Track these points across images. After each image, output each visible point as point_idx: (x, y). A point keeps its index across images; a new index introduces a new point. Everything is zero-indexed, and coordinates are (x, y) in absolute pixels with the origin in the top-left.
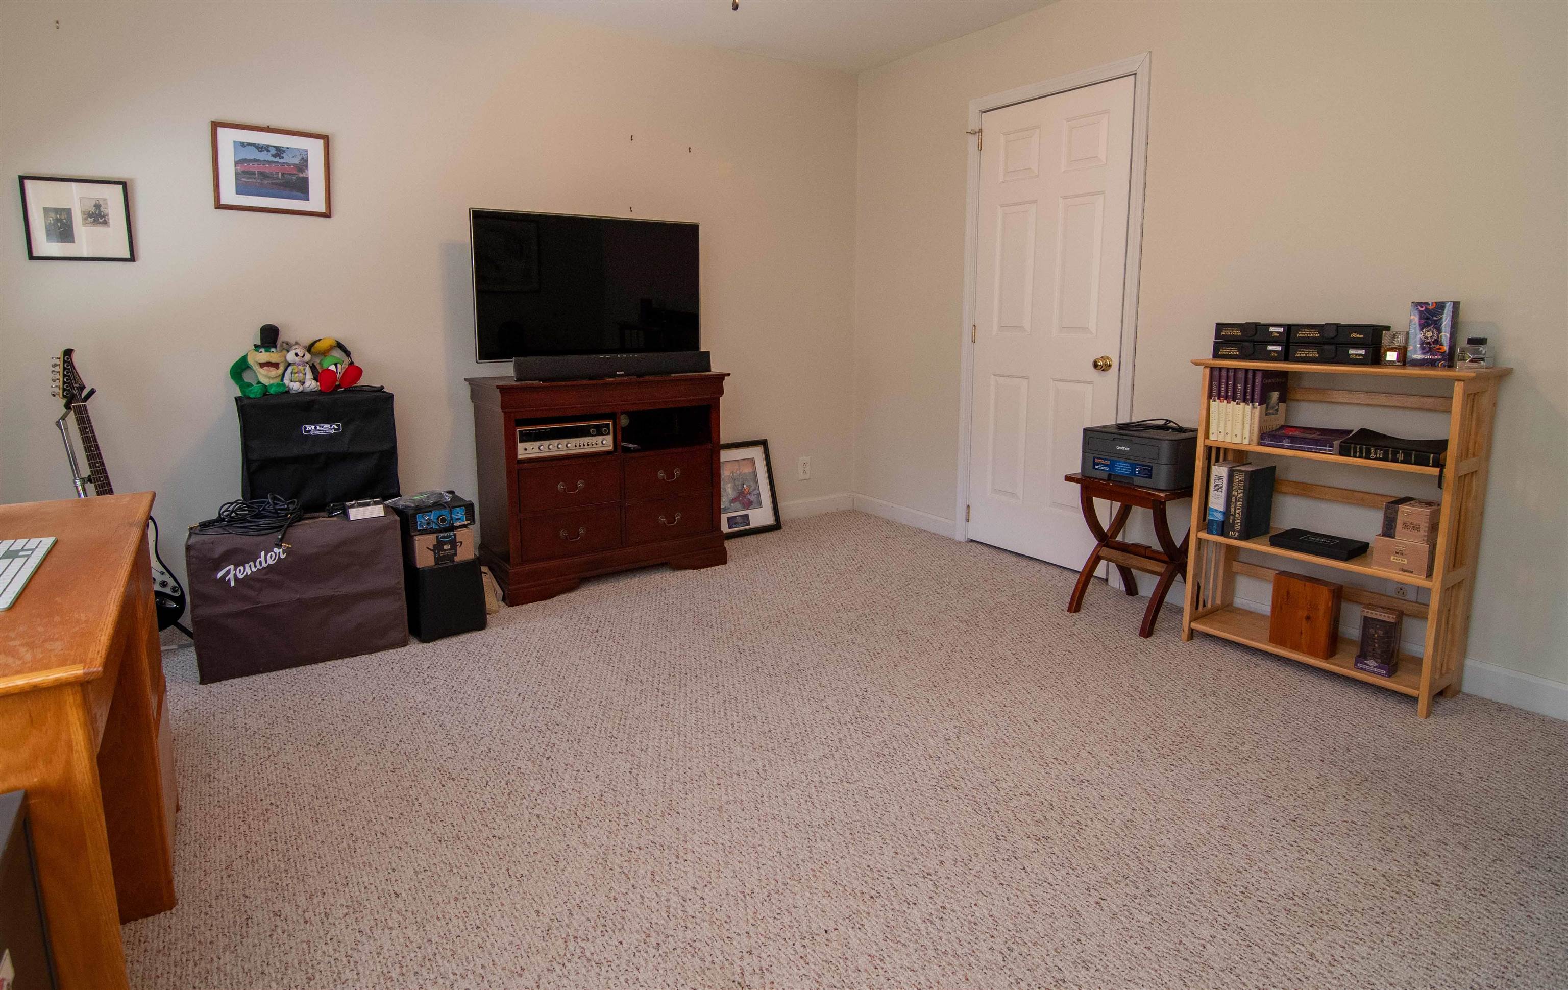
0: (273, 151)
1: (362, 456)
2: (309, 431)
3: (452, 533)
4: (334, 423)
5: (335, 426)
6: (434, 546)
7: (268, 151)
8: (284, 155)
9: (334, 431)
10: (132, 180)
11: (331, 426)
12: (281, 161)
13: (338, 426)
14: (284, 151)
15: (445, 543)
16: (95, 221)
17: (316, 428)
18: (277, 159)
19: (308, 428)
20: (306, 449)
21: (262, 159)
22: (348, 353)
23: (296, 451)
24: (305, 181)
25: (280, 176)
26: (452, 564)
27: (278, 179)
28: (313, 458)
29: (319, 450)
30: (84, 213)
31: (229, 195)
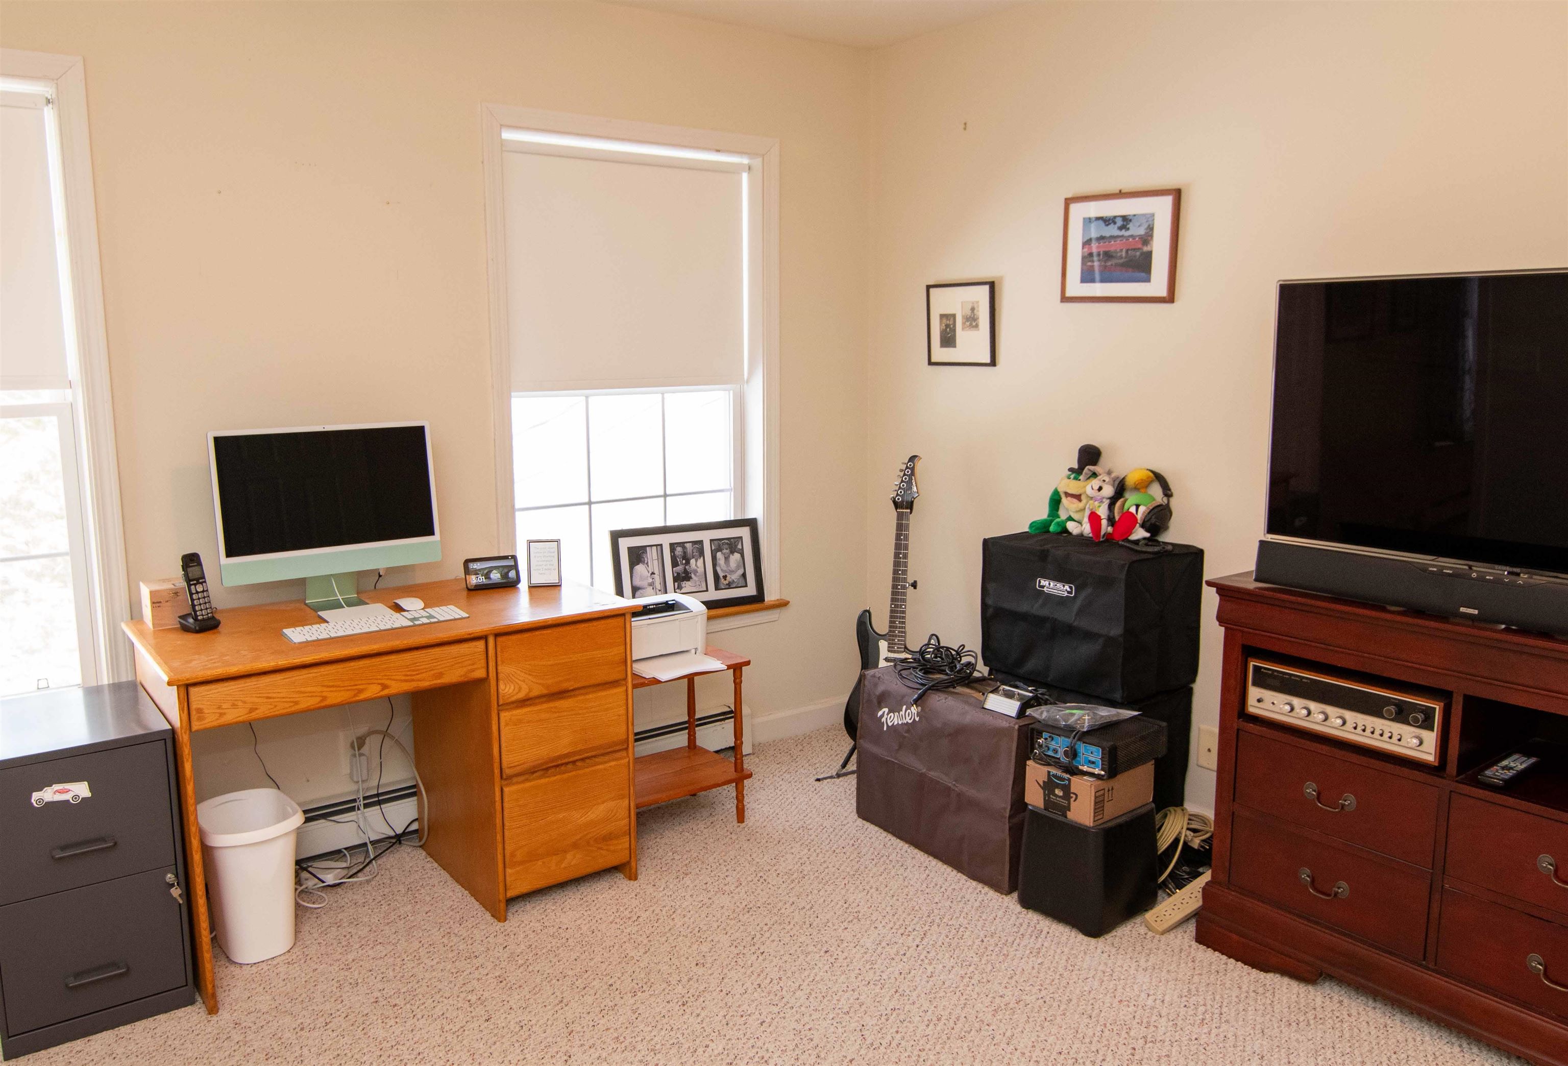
0: (1120, 222)
1: (1089, 636)
2: (1043, 587)
3: (1066, 776)
4: (1068, 583)
5: (1067, 587)
6: (1044, 782)
7: (1115, 223)
8: (1130, 226)
9: (1066, 594)
10: (1001, 278)
11: (1064, 586)
12: (1126, 233)
13: (1071, 588)
14: (1130, 220)
15: (1058, 786)
16: (971, 324)
17: (1050, 584)
18: (1123, 233)
19: (1043, 583)
20: (1036, 608)
21: (1108, 235)
22: (1167, 492)
23: (1024, 607)
24: (1148, 256)
25: (1124, 254)
26: (1061, 818)
27: (1121, 257)
28: (1041, 621)
29: (1045, 612)
30: (963, 317)
31: (1075, 287)
